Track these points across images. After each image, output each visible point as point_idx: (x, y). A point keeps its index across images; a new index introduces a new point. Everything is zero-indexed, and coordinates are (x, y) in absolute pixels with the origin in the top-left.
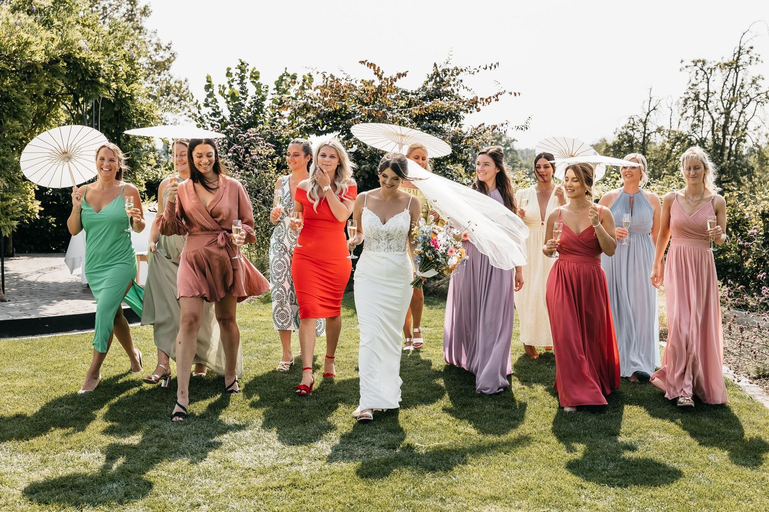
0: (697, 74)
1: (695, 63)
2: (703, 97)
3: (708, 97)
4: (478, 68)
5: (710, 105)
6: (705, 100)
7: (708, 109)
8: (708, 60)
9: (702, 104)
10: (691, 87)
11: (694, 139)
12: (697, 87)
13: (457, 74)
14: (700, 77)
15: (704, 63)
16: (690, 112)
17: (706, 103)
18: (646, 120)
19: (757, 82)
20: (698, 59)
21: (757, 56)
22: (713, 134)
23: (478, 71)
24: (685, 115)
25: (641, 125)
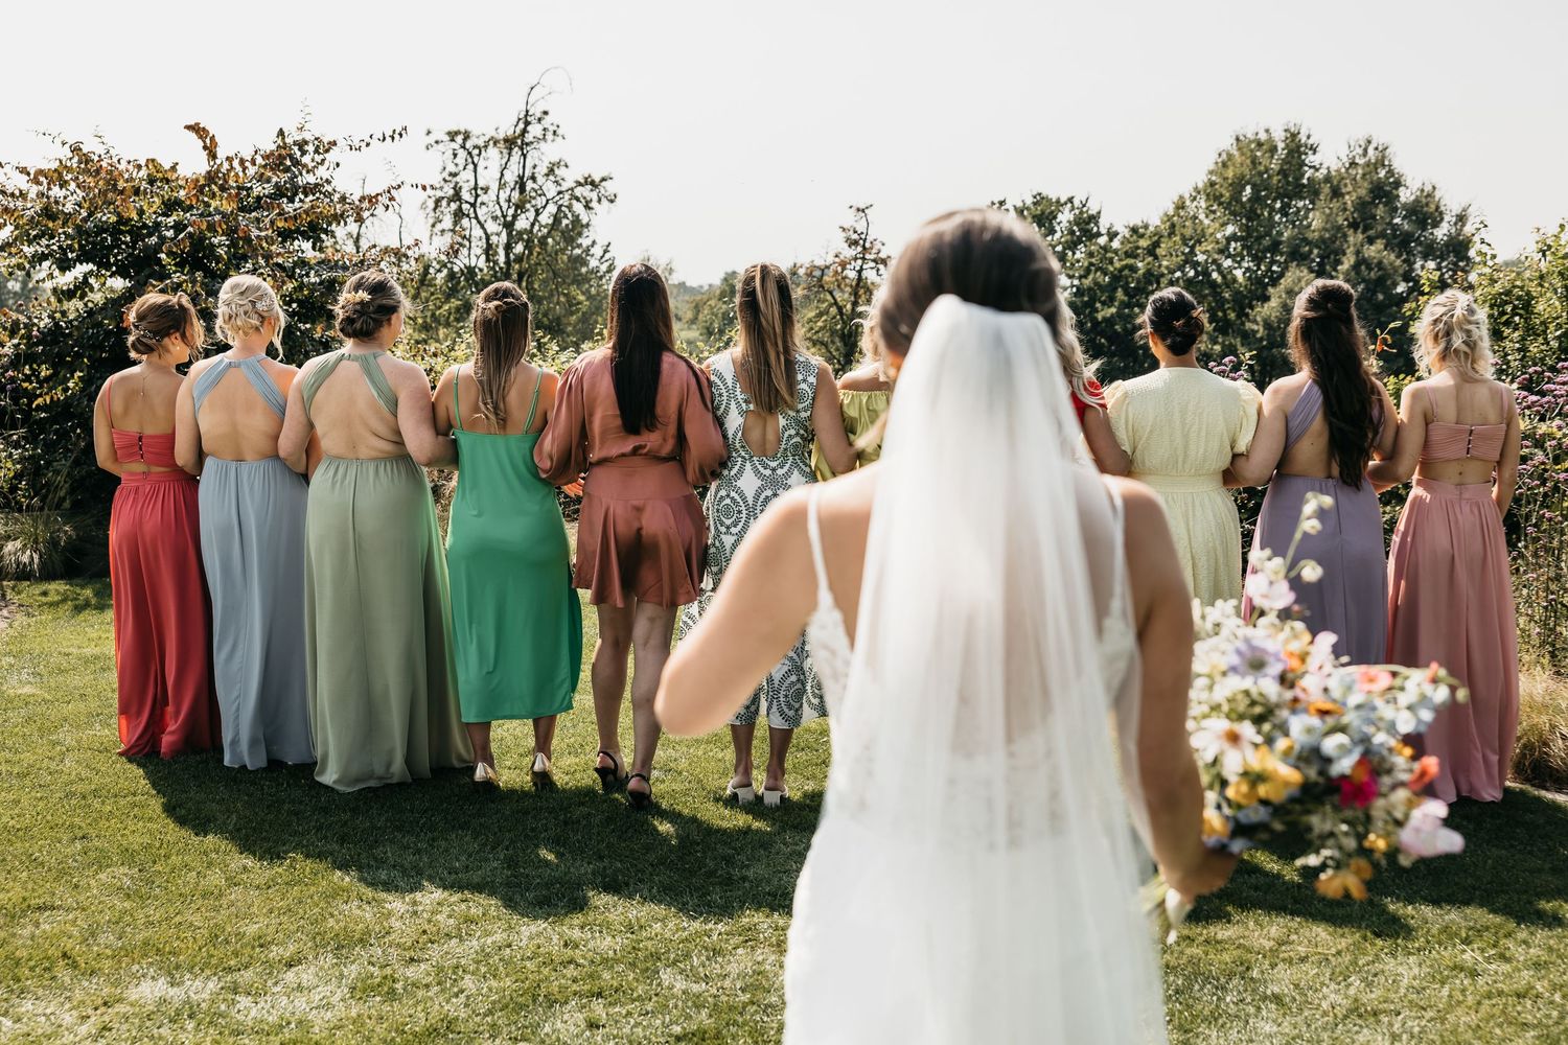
0: (455, 155)
1: (452, 135)
2: (466, 196)
3: (477, 196)
4: (368, 139)
5: (481, 212)
6: (472, 201)
7: (476, 218)
8: (475, 130)
9: (465, 207)
10: (448, 178)
11: (456, 269)
12: (458, 179)
13: (327, 151)
14: (460, 160)
15: (467, 136)
16: (447, 222)
17: (473, 205)
18: (358, 234)
19: (557, 171)
20: (455, 129)
21: (555, 128)
22: (488, 260)
23: (368, 145)
24: (439, 227)
25: (350, 243)
